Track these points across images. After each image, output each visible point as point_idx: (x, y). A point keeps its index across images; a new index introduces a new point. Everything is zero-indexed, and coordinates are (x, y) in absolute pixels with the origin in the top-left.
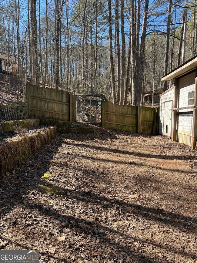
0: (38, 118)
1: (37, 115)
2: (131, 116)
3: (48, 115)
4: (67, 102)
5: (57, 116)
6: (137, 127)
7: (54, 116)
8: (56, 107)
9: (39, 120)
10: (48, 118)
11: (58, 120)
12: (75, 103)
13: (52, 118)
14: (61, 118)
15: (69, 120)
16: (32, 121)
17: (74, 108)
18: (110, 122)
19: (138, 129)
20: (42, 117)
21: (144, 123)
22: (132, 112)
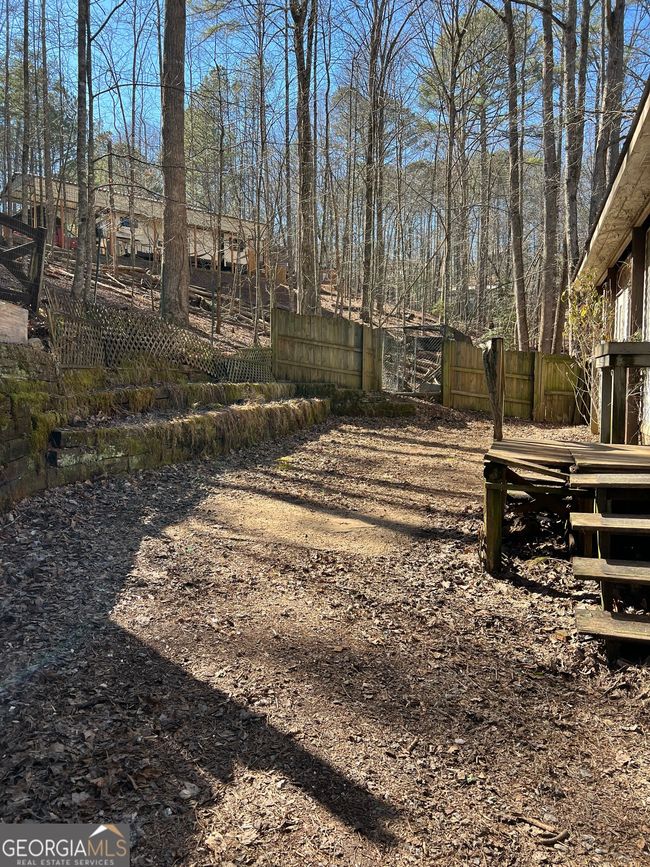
0: (294, 381)
1: (291, 376)
2: (518, 377)
3: (315, 376)
4: (356, 346)
5: (334, 379)
6: (532, 405)
7: (327, 378)
8: (332, 358)
9: (294, 386)
10: (314, 381)
11: (333, 386)
12: (380, 347)
13: (323, 382)
14: (343, 382)
15: (361, 388)
16: (279, 387)
17: (376, 360)
18: (463, 393)
19: (535, 409)
20: (303, 380)
21: (552, 395)
22: (520, 366)
